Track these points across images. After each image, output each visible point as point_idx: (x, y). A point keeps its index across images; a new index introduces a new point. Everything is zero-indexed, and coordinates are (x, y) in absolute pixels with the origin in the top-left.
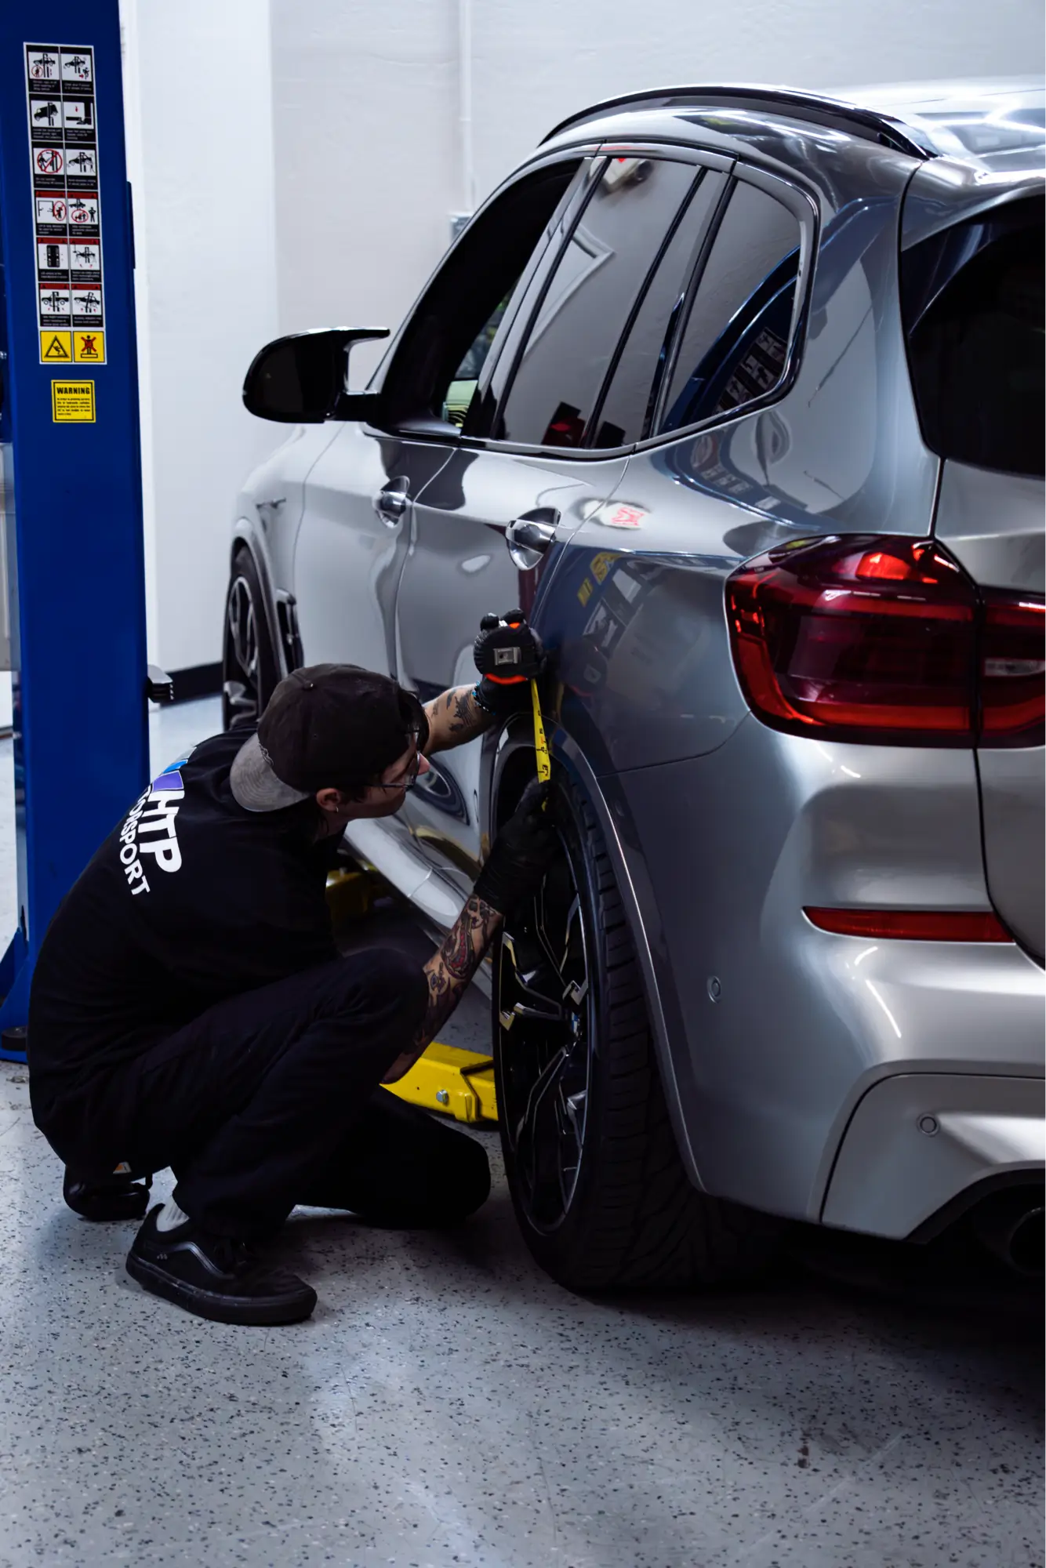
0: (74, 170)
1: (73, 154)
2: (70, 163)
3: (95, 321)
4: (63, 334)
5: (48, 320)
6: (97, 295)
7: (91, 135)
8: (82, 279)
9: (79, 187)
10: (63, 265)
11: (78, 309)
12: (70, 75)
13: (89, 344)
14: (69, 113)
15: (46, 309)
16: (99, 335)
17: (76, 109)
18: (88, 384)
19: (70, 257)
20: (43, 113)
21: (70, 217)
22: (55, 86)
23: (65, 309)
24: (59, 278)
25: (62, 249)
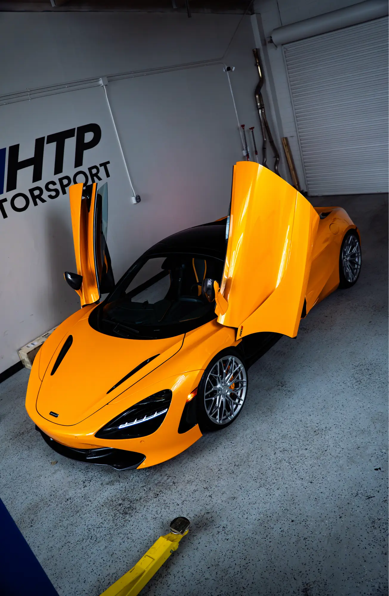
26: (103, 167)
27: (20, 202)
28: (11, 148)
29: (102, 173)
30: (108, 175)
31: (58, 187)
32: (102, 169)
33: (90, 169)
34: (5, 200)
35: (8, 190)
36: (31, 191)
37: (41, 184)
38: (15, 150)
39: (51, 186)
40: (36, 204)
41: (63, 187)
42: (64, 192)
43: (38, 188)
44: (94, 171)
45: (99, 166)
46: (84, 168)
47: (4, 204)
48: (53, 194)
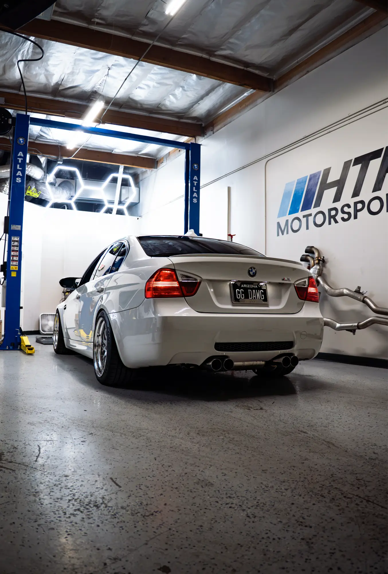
0: (16, 249)
1: (16, 248)
2: (15, 249)
3: (17, 265)
4: (13, 267)
5: (12, 265)
6: (17, 262)
7: (18, 246)
8: (16, 261)
9: (16, 251)
10: (14, 259)
11: (15, 264)
12: (17, 240)
13: (16, 268)
14: (16, 243)
15: (11, 264)
16: (17, 267)
17: (17, 243)
18: (16, 272)
19: (15, 258)
20: (13, 243)
21: (15, 254)
22: (15, 241)
23: (14, 264)
24: (13, 261)
25: (14, 257)
27: (320, 219)
28: (325, 170)
31: (352, 210)
34: (310, 215)
35: (314, 207)
36: (330, 210)
37: (338, 205)
38: (327, 172)
39: (346, 209)
40: (330, 223)
41: (356, 211)
42: (356, 217)
43: (335, 209)
46: (382, 193)
47: (309, 217)
48: (346, 216)
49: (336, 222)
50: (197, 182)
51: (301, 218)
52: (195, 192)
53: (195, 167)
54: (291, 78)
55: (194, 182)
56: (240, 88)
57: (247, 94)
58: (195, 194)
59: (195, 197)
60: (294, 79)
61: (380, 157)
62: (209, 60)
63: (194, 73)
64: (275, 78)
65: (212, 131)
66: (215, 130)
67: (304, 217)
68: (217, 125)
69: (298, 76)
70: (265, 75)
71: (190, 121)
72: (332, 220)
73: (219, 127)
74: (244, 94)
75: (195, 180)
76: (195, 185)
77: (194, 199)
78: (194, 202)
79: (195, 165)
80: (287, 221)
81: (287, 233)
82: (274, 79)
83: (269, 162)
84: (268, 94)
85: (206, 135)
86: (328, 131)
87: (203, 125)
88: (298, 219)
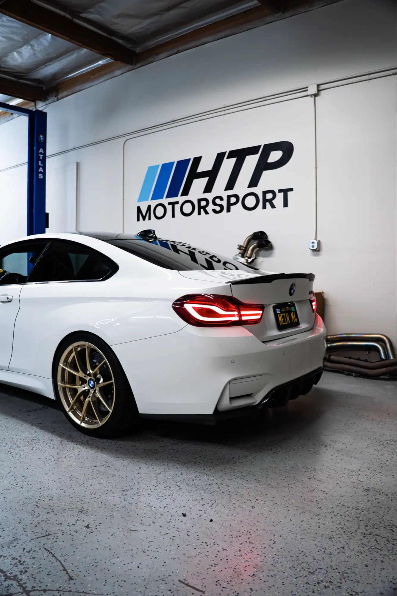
26: (282, 194)
27: (188, 208)
28: (195, 159)
29: (279, 200)
30: (286, 205)
31: (224, 203)
32: (280, 197)
33: (265, 193)
34: (177, 203)
35: (182, 195)
36: (200, 201)
37: (210, 196)
38: (197, 160)
39: (218, 201)
40: (199, 213)
41: (229, 205)
42: (228, 210)
43: (206, 200)
44: (269, 196)
45: (277, 192)
46: (258, 190)
47: (176, 206)
48: (218, 208)
49: (207, 213)
50: (43, 156)
51: (166, 205)
52: (41, 166)
53: (41, 138)
54: (157, 54)
55: (40, 155)
56: (96, 55)
57: (103, 62)
58: (41, 168)
59: (41, 172)
60: (162, 56)
61: (257, 153)
62: (71, 21)
63: (49, 33)
64: (138, 50)
65: (56, 96)
66: (59, 96)
67: (169, 204)
68: (63, 91)
69: (165, 54)
70: (129, 46)
71: (29, 83)
72: (202, 210)
73: (65, 93)
74: (99, 61)
75: (41, 153)
76: (41, 158)
77: (40, 175)
78: (40, 177)
79: (41, 136)
80: (149, 207)
81: (150, 219)
82: (137, 52)
83: (128, 141)
84: (129, 67)
85: (48, 100)
86: (200, 118)
87: (44, 89)
88: (161, 205)
